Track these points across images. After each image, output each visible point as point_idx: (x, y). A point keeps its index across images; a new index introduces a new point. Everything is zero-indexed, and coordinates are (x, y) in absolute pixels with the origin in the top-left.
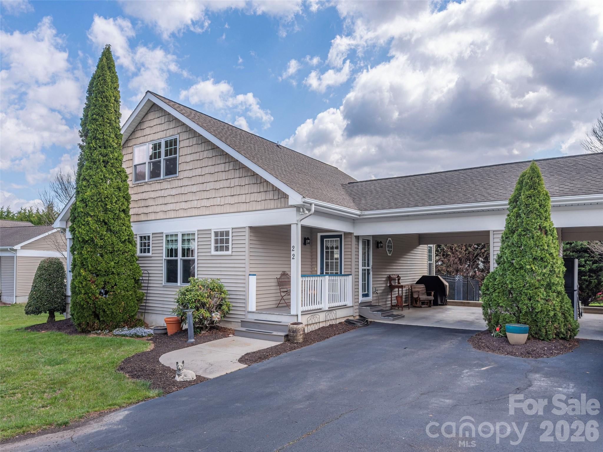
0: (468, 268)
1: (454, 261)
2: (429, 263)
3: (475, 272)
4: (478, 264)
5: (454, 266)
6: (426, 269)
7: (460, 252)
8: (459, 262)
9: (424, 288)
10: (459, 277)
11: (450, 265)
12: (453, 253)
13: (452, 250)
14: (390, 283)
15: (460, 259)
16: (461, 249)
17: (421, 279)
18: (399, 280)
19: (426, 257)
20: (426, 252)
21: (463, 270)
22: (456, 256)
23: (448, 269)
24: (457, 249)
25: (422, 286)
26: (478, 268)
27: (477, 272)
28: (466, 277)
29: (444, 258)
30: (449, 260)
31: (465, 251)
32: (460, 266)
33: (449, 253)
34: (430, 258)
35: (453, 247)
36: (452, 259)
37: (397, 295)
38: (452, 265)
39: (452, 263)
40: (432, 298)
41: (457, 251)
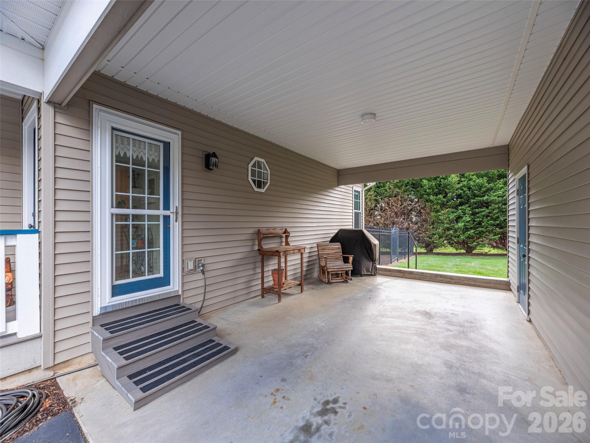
0: (403, 221)
1: (390, 215)
2: (355, 212)
3: (409, 224)
4: (412, 218)
5: (391, 219)
6: (351, 220)
7: (396, 207)
8: (395, 216)
9: (339, 248)
10: (395, 229)
11: (387, 219)
12: (390, 208)
13: (389, 205)
14: (260, 245)
15: (396, 213)
16: (397, 204)
17: (337, 234)
18: (287, 237)
19: (350, 204)
20: (350, 198)
21: (398, 223)
22: (393, 210)
23: (386, 222)
24: (393, 204)
25: (337, 245)
26: (412, 222)
27: (411, 224)
28: (401, 229)
29: (382, 212)
30: (386, 214)
31: (401, 205)
32: (396, 219)
33: (387, 208)
34: (357, 206)
35: (389, 202)
36: (389, 213)
37: (276, 267)
38: (389, 219)
39: (389, 216)
40: (349, 267)
41: (393, 206)
